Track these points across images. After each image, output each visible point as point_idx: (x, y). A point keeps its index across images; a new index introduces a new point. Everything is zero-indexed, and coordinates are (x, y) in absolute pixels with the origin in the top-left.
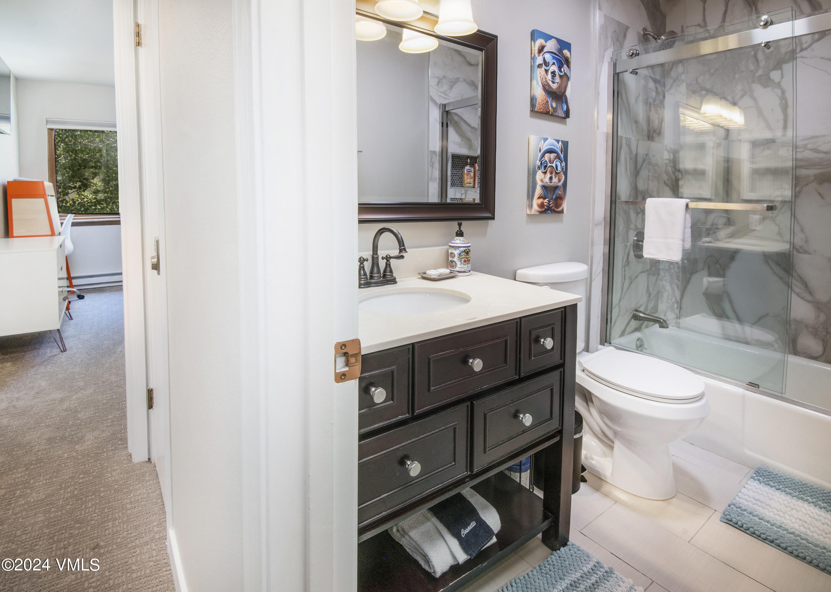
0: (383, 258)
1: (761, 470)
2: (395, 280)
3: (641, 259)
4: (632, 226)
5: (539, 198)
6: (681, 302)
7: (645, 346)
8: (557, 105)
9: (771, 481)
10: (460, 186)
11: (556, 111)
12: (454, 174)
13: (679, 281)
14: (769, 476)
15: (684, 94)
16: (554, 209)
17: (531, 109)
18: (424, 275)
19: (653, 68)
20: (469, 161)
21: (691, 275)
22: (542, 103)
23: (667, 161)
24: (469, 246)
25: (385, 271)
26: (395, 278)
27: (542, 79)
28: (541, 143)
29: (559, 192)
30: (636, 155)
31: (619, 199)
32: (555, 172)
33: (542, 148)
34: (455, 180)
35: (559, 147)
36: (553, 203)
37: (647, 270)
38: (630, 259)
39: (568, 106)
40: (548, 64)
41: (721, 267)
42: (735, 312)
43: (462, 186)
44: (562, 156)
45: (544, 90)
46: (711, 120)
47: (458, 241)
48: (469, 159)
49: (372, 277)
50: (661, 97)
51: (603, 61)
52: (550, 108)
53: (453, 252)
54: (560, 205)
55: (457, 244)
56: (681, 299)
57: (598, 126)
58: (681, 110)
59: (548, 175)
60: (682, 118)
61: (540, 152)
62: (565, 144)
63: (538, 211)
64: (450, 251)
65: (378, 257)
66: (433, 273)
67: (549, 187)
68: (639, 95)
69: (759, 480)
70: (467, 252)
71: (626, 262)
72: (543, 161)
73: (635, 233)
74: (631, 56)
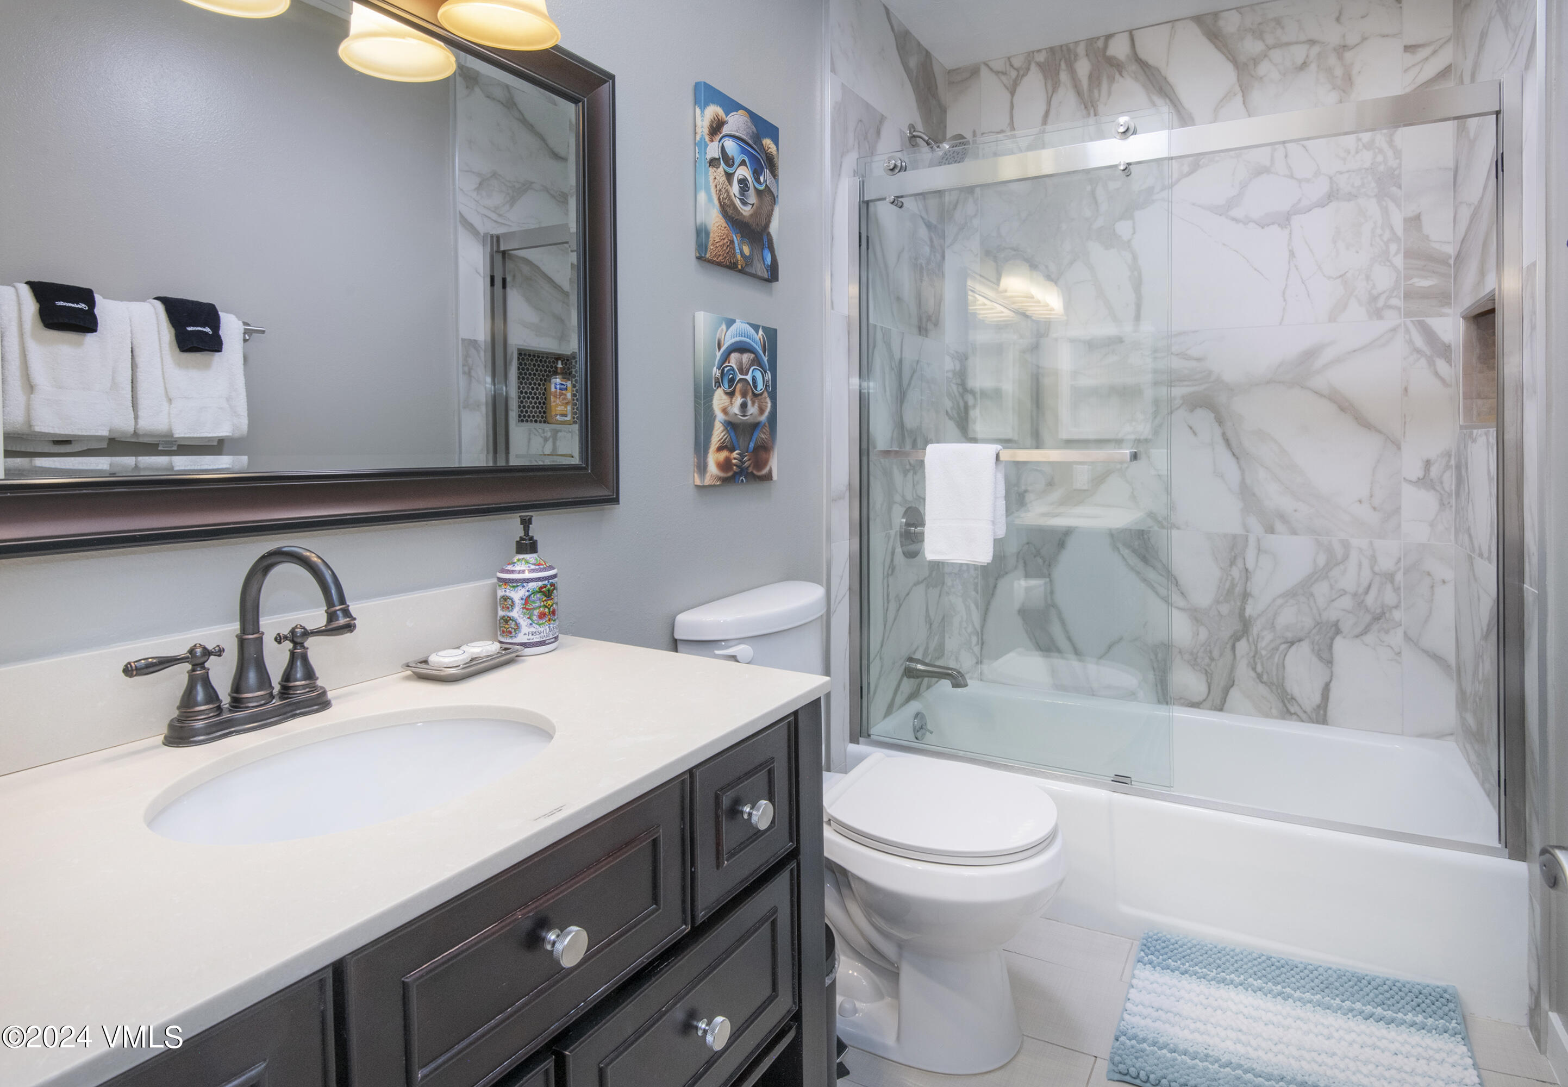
0: (279, 639)
1: (1150, 940)
2: (324, 699)
3: (914, 559)
4: (898, 498)
5: (720, 449)
6: (982, 631)
7: (929, 727)
8: (751, 251)
9: (1170, 958)
10: (540, 422)
11: (751, 264)
12: (526, 393)
13: (977, 593)
14: (1166, 950)
15: (977, 254)
16: (752, 473)
17: (698, 255)
18: (423, 670)
19: (924, 199)
20: (560, 365)
21: (997, 579)
22: (721, 243)
23: (950, 375)
24: (555, 576)
25: (288, 677)
26: (324, 693)
27: (720, 191)
28: (720, 329)
29: (762, 435)
30: (901, 361)
31: (875, 447)
32: (749, 391)
33: (722, 340)
34: (529, 407)
35: (758, 339)
36: (749, 460)
37: (925, 579)
38: (896, 562)
39: (775, 256)
40: (731, 162)
41: (1044, 562)
42: (1069, 639)
43: (545, 422)
44: (765, 359)
45: (724, 216)
46: (1014, 303)
47: (524, 567)
48: (560, 362)
49: (237, 703)
50: (939, 256)
51: (839, 175)
52: (739, 256)
53: (508, 594)
54: (765, 462)
55: (519, 572)
56: (983, 627)
57: (832, 303)
58: (970, 283)
59: (738, 400)
60: (970, 298)
61: (719, 349)
62: (771, 335)
63: (720, 478)
64: (500, 593)
65: (262, 638)
66: (447, 660)
67: (740, 424)
68: (904, 249)
69: (1151, 963)
70: (549, 590)
71: (889, 567)
72: (726, 369)
73: (902, 510)
74: (892, 170)
